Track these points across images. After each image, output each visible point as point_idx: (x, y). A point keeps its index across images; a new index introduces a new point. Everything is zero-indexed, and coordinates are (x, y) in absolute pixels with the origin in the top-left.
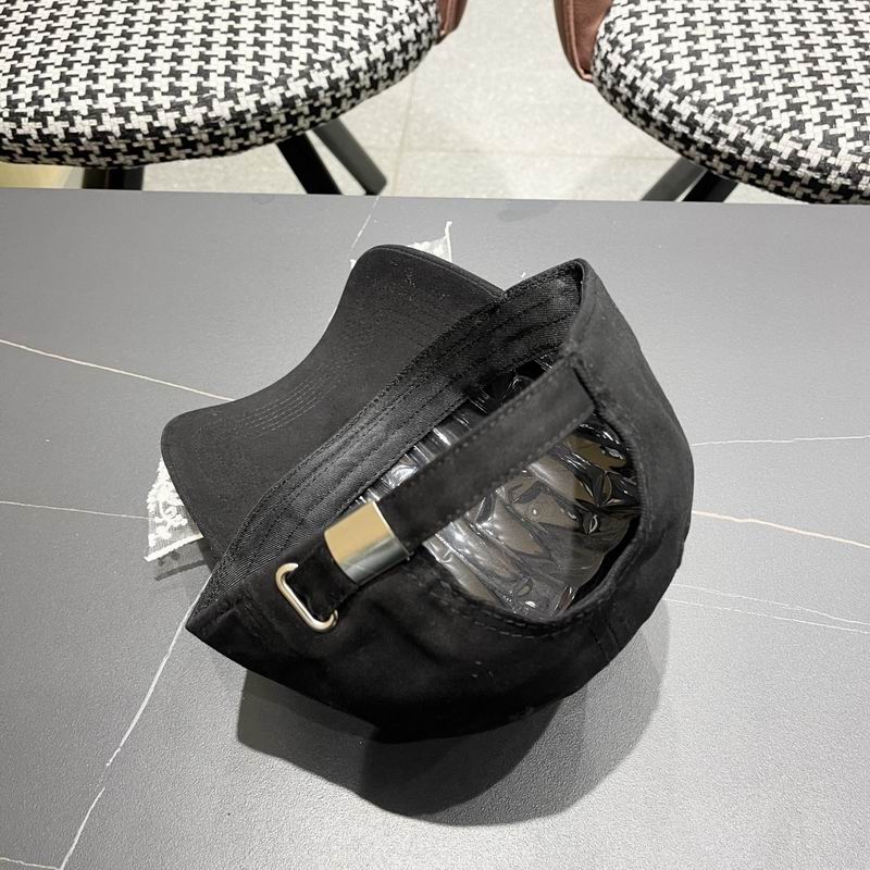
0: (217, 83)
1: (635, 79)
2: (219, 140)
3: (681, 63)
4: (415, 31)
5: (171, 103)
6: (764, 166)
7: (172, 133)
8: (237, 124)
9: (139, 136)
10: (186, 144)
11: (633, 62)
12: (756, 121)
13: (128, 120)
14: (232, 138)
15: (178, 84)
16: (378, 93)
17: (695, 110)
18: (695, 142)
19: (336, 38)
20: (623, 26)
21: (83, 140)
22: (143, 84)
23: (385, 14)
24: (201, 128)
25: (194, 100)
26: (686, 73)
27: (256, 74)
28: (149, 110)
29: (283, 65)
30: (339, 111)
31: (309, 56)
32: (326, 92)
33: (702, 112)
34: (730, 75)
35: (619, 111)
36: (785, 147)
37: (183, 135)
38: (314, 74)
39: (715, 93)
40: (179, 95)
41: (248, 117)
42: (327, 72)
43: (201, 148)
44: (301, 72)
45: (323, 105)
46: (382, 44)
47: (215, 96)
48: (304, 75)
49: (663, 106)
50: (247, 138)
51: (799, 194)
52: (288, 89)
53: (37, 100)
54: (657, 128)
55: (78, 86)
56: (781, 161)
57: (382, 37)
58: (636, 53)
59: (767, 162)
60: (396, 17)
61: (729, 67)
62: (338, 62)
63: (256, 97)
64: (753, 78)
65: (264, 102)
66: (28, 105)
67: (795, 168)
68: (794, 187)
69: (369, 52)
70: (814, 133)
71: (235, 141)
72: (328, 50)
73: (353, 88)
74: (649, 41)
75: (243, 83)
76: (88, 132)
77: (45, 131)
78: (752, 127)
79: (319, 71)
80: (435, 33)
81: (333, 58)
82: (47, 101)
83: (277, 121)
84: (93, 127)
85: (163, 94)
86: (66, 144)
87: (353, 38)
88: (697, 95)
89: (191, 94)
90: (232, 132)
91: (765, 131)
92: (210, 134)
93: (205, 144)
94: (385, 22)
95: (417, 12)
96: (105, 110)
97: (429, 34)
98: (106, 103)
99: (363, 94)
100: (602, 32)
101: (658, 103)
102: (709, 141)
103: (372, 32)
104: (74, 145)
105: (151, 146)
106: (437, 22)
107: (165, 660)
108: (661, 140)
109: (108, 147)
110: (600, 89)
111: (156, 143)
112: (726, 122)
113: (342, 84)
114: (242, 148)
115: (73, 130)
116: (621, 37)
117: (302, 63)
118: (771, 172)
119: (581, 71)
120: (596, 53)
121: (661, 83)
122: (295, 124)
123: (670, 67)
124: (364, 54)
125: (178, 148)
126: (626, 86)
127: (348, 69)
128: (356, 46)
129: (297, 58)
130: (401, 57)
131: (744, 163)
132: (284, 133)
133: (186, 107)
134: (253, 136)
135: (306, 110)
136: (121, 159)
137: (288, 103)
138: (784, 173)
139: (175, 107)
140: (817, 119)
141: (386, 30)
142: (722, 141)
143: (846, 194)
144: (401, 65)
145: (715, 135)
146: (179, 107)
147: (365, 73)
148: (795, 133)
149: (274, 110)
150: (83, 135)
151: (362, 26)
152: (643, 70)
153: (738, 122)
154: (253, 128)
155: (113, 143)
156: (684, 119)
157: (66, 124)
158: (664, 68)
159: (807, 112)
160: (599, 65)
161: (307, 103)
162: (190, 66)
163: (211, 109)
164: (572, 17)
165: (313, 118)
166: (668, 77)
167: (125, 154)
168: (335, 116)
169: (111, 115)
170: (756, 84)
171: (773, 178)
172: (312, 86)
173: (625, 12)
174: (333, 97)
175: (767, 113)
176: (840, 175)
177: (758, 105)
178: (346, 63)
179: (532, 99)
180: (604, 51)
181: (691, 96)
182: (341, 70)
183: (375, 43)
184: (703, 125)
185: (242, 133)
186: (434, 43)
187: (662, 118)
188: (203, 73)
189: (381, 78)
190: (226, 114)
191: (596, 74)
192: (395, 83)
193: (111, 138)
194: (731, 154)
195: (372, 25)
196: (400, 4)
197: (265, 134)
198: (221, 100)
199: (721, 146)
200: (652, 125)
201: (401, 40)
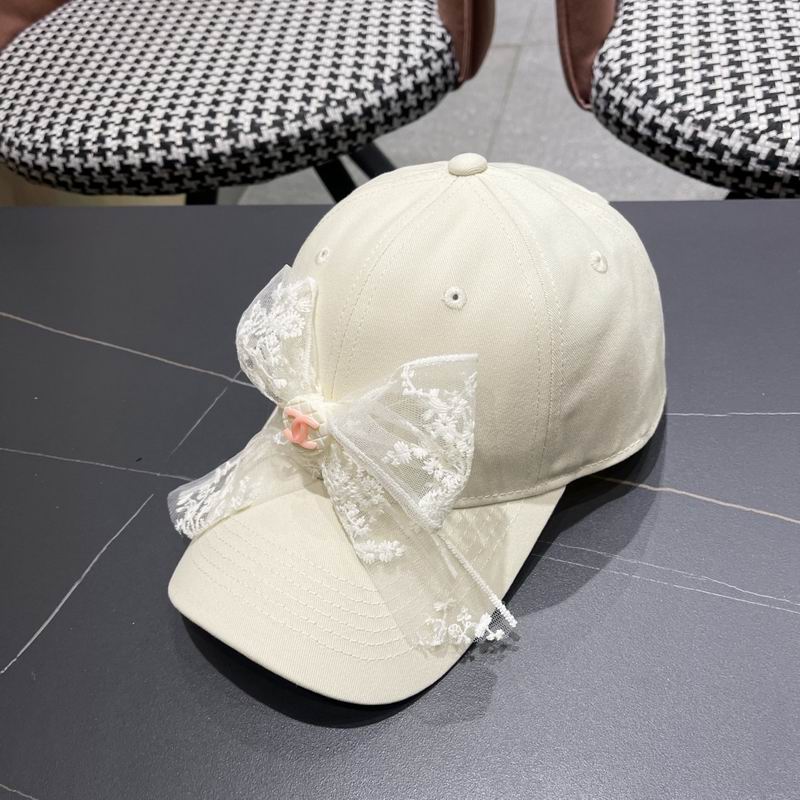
0: (244, 120)
1: (622, 99)
2: (246, 168)
3: (666, 81)
4: (429, 75)
5: (206, 137)
6: (744, 169)
7: (206, 162)
8: (260, 153)
9: (178, 166)
10: (218, 172)
11: (621, 84)
12: (734, 126)
13: (169, 152)
14: (258, 166)
15: (212, 122)
16: (394, 129)
17: (676, 121)
18: (677, 152)
19: (353, 81)
20: (615, 54)
21: (134, 171)
22: (185, 123)
23: (400, 60)
24: (229, 157)
25: (224, 134)
26: (669, 89)
27: (280, 112)
28: (187, 143)
29: (303, 104)
30: (355, 144)
31: (327, 96)
32: (341, 125)
33: (682, 121)
34: (712, 87)
35: (613, 132)
36: (763, 148)
37: (214, 164)
38: (330, 111)
39: (695, 104)
40: (212, 130)
41: (270, 147)
42: (341, 109)
43: (232, 176)
44: (318, 109)
45: (339, 138)
46: (395, 85)
47: (242, 130)
48: (322, 111)
49: (647, 120)
50: (270, 167)
52: (305, 122)
53: (101, 139)
54: (644, 143)
55: (134, 127)
56: (760, 162)
57: (396, 79)
58: (624, 76)
59: (746, 164)
60: (411, 63)
61: (712, 80)
62: (353, 100)
63: (276, 130)
64: (734, 88)
65: (284, 134)
66: (94, 143)
67: (774, 166)
68: (777, 187)
69: (383, 91)
70: (792, 133)
71: (259, 169)
72: (344, 91)
73: (367, 123)
74: (636, 65)
76: (137, 163)
77: (106, 164)
78: (729, 131)
80: (451, 78)
81: (348, 97)
82: (108, 140)
83: (297, 152)
84: (142, 159)
85: (200, 130)
86: (122, 175)
87: (369, 81)
88: (678, 108)
89: (223, 129)
90: (256, 160)
91: (743, 134)
92: (238, 163)
93: (235, 172)
94: (399, 66)
95: (430, 59)
96: (151, 145)
97: (444, 79)
98: (154, 139)
99: (378, 129)
100: (596, 62)
101: (642, 118)
102: (690, 149)
103: (387, 75)
104: (127, 175)
105: (189, 174)
106: (453, 68)
108: (649, 154)
109: (154, 176)
110: (597, 115)
111: (193, 172)
112: (705, 128)
113: (356, 119)
114: (269, 176)
115: (127, 162)
116: (612, 65)
117: (320, 102)
118: (752, 174)
119: (581, 101)
120: (592, 81)
121: (645, 99)
122: (314, 154)
123: (655, 85)
124: (378, 94)
125: (212, 176)
126: (616, 107)
127: (362, 106)
128: (370, 87)
129: (316, 98)
130: (414, 97)
131: (725, 167)
132: (305, 163)
133: (218, 141)
134: (276, 165)
135: (323, 142)
136: (166, 187)
137: (306, 135)
138: (763, 173)
139: (208, 140)
140: (796, 119)
141: (400, 74)
142: (702, 148)
144: (414, 103)
145: (695, 142)
146: (210, 140)
147: (379, 110)
148: (773, 134)
149: (293, 141)
150: (134, 166)
151: (377, 71)
152: (630, 89)
153: (717, 128)
154: (275, 158)
155: (159, 173)
156: (666, 130)
157: (121, 158)
158: (648, 86)
159: (785, 114)
160: (594, 92)
161: (323, 135)
162: (225, 108)
163: (237, 140)
165: (330, 149)
166: (652, 93)
167: (168, 182)
169: (157, 149)
170: (736, 93)
171: (755, 180)
172: (328, 120)
173: (618, 42)
174: (348, 131)
175: (746, 117)
177: (737, 111)
178: (360, 102)
179: (597, 165)
180: (597, 78)
181: (672, 108)
182: (355, 107)
183: (389, 84)
184: (684, 134)
185: (266, 162)
186: (451, 87)
187: (647, 132)
188: (235, 113)
189: (395, 115)
190: (251, 145)
191: (592, 101)
192: (410, 122)
193: (156, 168)
194: (711, 160)
195: (387, 70)
196: (415, 52)
197: (287, 163)
198: (246, 134)
199: (701, 152)
200: (640, 141)
201: (414, 82)
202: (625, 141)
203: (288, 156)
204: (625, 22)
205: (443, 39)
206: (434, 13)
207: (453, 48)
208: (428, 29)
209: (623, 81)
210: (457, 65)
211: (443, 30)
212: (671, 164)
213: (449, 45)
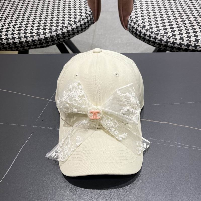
0: (41, 31)
1: (137, 28)
2: (42, 44)
3: (147, 24)
4: (87, 20)
5: (31, 35)
6: (167, 45)
7: (31, 42)
8: (46, 40)
9: (23, 43)
10: (34, 45)
11: (136, 24)
12: (164, 35)
13: (21, 39)
14: (45, 43)
15: (32, 31)
16: (79, 34)
17: (150, 33)
18: (151, 41)
19: (69, 22)
20: (134, 17)
21: (11, 44)
22: (24, 32)
23: (80, 17)
24: (37, 41)
25: (36, 35)
26: (148, 26)
27: (50, 29)
28: (26, 37)
29: (56, 27)
31: (63, 25)
32: (66, 33)
33: (152, 34)
34: (158, 26)
35: (134, 36)
36: (171, 40)
37: (33, 43)
38: (63, 29)
39: (155, 29)
40: (32, 34)
41: (48, 38)
42: (66, 29)
43: (38, 46)
44: (60, 29)
45: (66, 36)
46: (79, 23)
49: (143, 33)
50: (48, 43)
51: (176, 51)
52: (57, 32)
54: (142, 38)
55: (10, 33)
56: (171, 43)
57: (79, 21)
58: (137, 22)
59: (167, 44)
60: (83, 17)
61: (158, 24)
62: (69, 26)
63: (50, 34)
64: (163, 26)
65: (52, 35)
67: (174, 45)
68: (174, 49)
69: (76, 24)
70: (178, 37)
71: (45, 44)
72: (67, 24)
73: (73, 32)
74: (139, 20)
75: (47, 31)
76: (12, 42)
77: (2, 43)
78: (163, 36)
79: (65, 28)
80: (92, 21)
81: (68, 26)
82: (3, 36)
83: (55, 40)
84: (13, 41)
85: (29, 34)
86: (7, 45)
87: (73, 22)
88: (151, 30)
89: (35, 33)
90: (45, 42)
91: (166, 37)
92: (40, 43)
93: (39, 45)
94: (80, 18)
95: (87, 16)
96: (16, 37)
97: (91, 21)
99: (75, 34)
100: (129, 18)
101: (142, 32)
102: (154, 40)
103: (77, 20)
104: (8, 45)
105: (26, 45)
106: (93, 19)
107: (16, 158)
108: (143, 41)
109: (16, 46)
110: (129, 31)
111: (27, 45)
112: (157, 35)
113: (70, 31)
114: (47, 46)
115: (8, 42)
116: (133, 19)
117: (61, 27)
118: (169, 46)
119: (125, 28)
120: (128, 23)
121: (142, 28)
122: (60, 40)
123: (145, 25)
124: (75, 25)
125: (33, 46)
126: (135, 29)
127: (72, 28)
128: (73, 23)
129: (60, 26)
130: (84, 26)
131: (162, 45)
132: (57, 42)
133: (34, 36)
134: (50, 43)
135: (62, 37)
136: (20, 49)
137: (58, 35)
138: (171, 46)
139: (32, 36)
140: (178, 34)
142: (157, 40)
143: (186, 50)
144: (84, 27)
145: (155, 38)
147: (76, 29)
148: (173, 37)
149: (54, 37)
150: (11, 43)
151: (75, 19)
152: (138, 26)
153: (160, 35)
154: (49, 41)
156: (148, 35)
157: (7, 41)
158: (143, 25)
159: (176, 32)
160: (129, 26)
161: (62, 35)
162: (35, 28)
163: (40, 37)
164: (122, 16)
165: (64, 39)
166: (144, 27)
167: (20, 47)
168: (69, 39)
169: (17, 39)
170: (164, 27)
171: (169, 48)
172: (63, 32)
173: (134, 14)
174: (68, 34)
175: (167, 33)
176: (185, 46)
177: (165, 32)
178: (71, 27)
179: (120, 42)
180: (130, 23)
181: (149, 30)
182: (70, 28)
183: (78, 23)
184: (152, 37)
185: (47, 42)
186: (92, 23)
187: (143, 36)
188: (38, 29)
189: (80, 30)
190: (43, 38)
191: (128, 28)
192: (83, 32)
193: (17, 44)
194: (159, 43)
195: (77, 19)
196: (84, 14)
197: (53, 43)
198: (42, 35)
199: (157, 41)
200: (141, 38)
201: (84, 22)
202: (137, 38)
203: (53, 41)
204: (135, 9)
205: (90, 11)
206: (87, 5)
207: (92, 14)
208: (86, 9)
209: (137, 23)
210: (93, 18)
211: (90, 9)
212: (149, 43)
213: (92, 13)
